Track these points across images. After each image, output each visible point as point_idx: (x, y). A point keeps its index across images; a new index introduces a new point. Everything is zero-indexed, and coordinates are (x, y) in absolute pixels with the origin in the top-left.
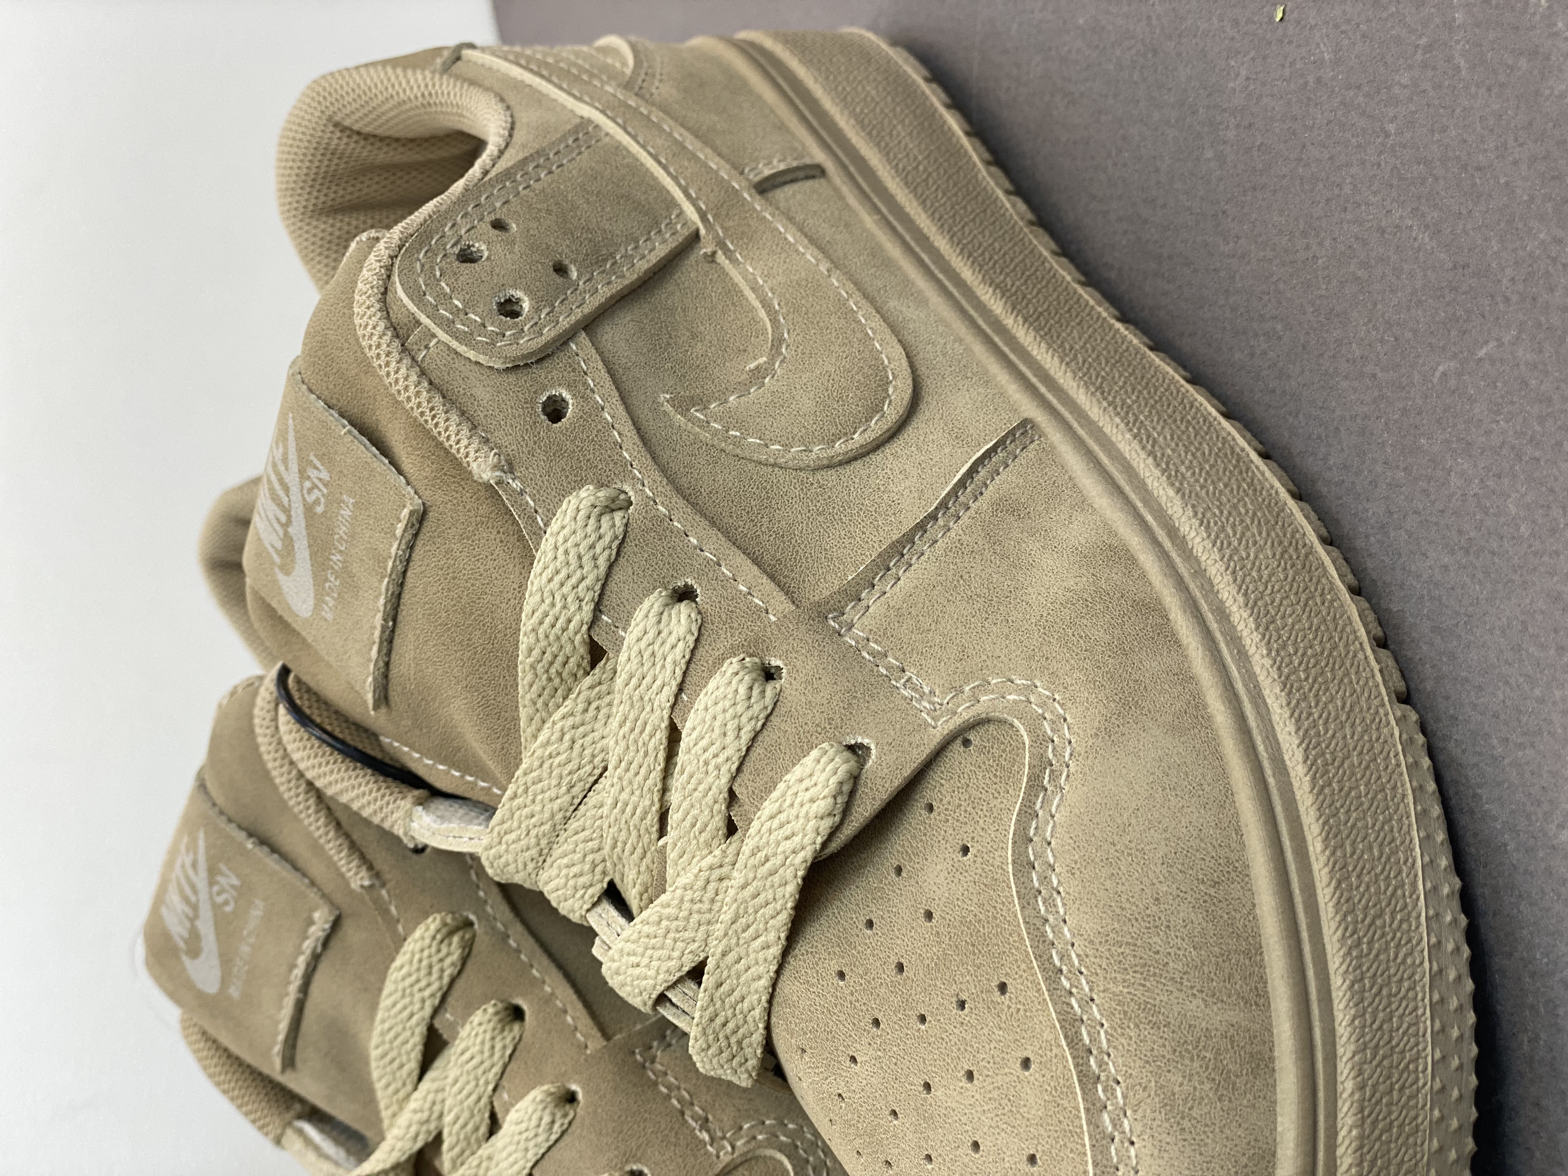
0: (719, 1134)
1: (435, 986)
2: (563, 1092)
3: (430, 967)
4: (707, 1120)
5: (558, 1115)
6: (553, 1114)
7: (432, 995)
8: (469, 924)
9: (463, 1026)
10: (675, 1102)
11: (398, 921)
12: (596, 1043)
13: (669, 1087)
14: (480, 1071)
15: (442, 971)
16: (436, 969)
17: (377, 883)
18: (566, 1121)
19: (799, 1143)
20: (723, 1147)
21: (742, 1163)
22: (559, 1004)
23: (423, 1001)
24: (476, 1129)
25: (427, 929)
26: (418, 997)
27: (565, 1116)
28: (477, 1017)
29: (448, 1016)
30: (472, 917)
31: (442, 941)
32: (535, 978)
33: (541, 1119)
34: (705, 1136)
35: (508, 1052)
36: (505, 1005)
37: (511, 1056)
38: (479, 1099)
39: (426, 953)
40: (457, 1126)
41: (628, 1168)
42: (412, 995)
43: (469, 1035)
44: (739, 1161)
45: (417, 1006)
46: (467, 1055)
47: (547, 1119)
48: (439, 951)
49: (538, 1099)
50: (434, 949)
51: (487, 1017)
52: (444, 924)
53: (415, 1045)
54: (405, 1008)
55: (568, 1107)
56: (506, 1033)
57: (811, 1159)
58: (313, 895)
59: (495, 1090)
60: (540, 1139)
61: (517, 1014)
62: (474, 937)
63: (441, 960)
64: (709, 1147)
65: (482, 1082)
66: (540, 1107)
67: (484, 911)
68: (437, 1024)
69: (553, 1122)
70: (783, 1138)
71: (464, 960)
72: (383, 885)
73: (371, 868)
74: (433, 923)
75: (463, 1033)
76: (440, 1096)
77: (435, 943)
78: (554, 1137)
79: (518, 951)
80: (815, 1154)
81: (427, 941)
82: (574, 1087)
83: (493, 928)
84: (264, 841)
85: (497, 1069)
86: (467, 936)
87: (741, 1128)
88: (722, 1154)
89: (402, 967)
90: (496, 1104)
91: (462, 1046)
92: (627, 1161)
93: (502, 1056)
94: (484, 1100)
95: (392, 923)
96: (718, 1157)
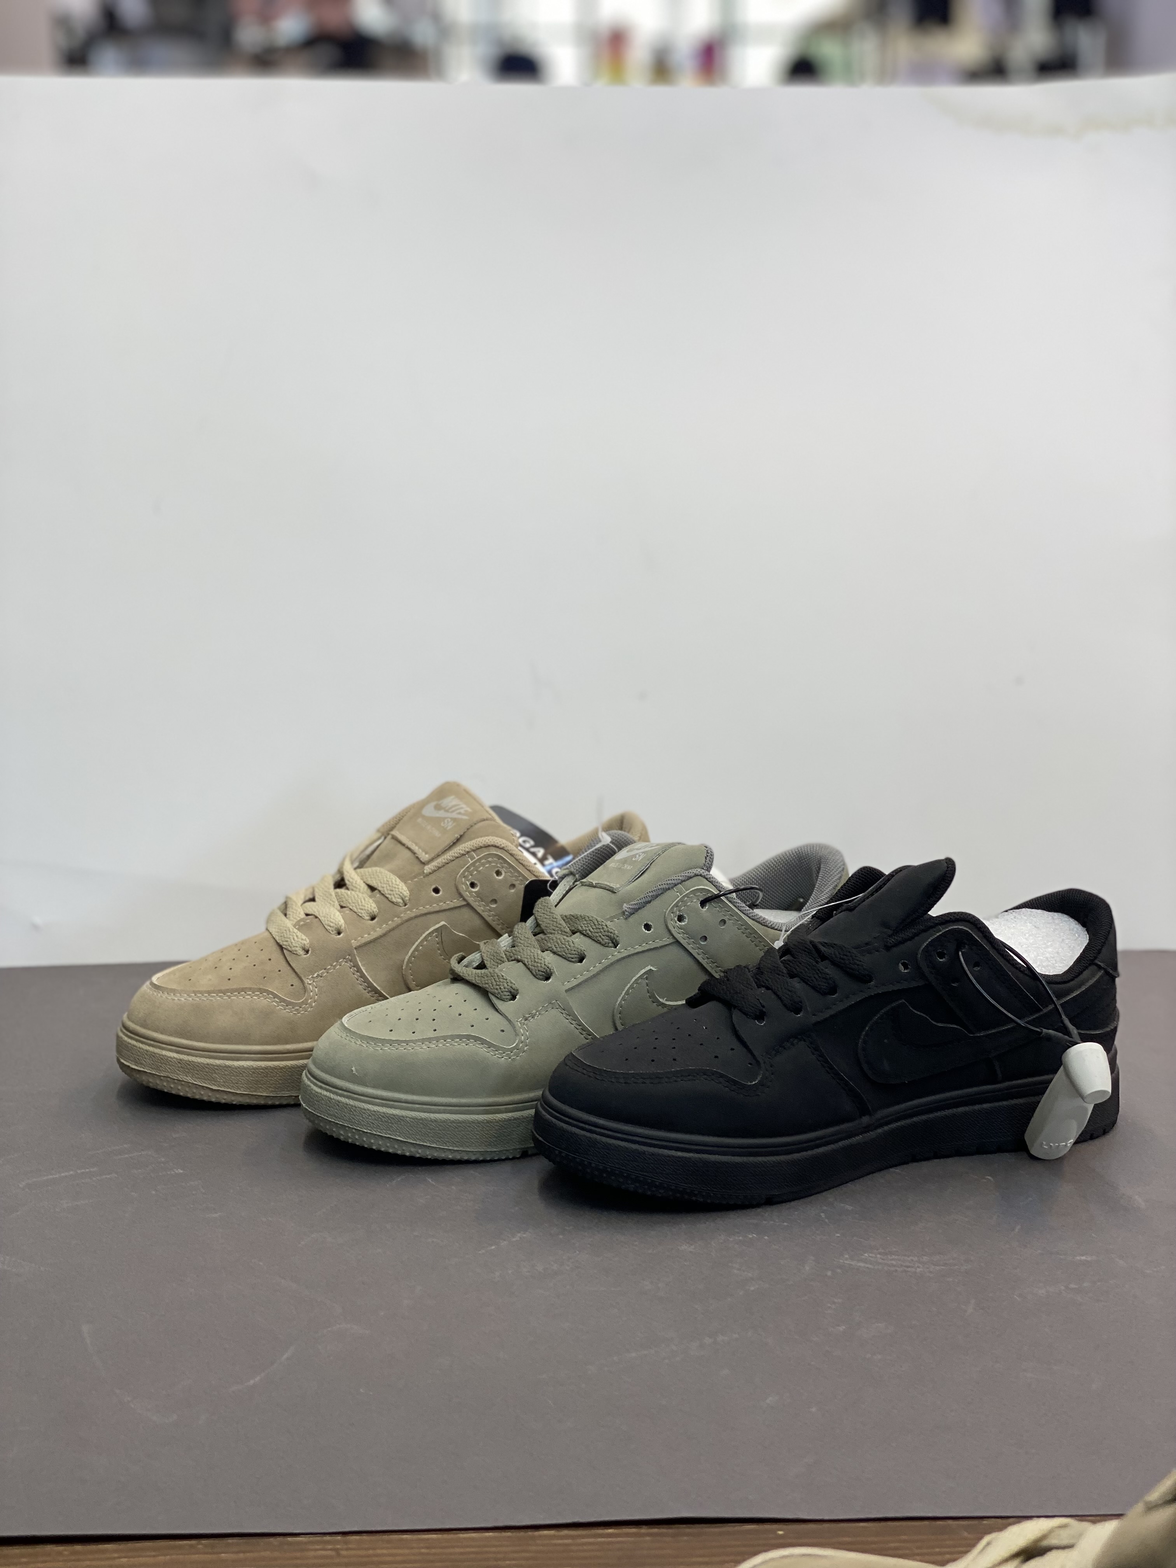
0: (315, 980)
1: (386, 892)
2: (341, 931)
3: (393, 891)
4: (321, 977)
5: (333, 929)
6: (333, 927)
7: (384, 891)
8: (405, 905)
9: (373, 901)
10: (329, 967)
11: (412, 881)
12: (354, 943)
13: (335, 966)
14: (357, 904)
15: (390, 895)
16: (391, 893)
17: (425, 875)
18: (330, 931)
19: (307, 1006)
22: (372, 933)
23: (383, 887)
24: (343, 902)
25: (404, 891)
26: (385, 886)
27: (332, 931)
28: (374, 905)
29: (378, 895)
30: (407, 907)
31: (400, 895)
32: (382, 925)
33: (332, 923)
34: (315, 975)
35: (360, 914)
36: (376, 915)
37: (358, 915)
38: (349, 903)
39: (397, 890)
40: (346, 895)
41: (310, 949)
42: (386, 884)
43: (369, 902)
45: (383, 886)
46: (363, 901)
47: (332, 925)
48: (397, 894)
49: (339, 922)
50: (397, 892)
51: (373, 908)
52: (405, 897)
53: (373, 883)
54: (384, 881)
55: (335, 932)
56: (366, 914)
57: (301, 1009)
58: (433, 855)
59: (350, 909)
60: (326, 922)
61: (373, 918)
62: (401, 906)
63: (394, 895)
64: (311, 976)
65: (354, 905)
66: (337, 923)
67: (408, 910)
68: (376, 891)
69: (330, 927)
70: (310, 1001)
71: (393, 902)
72: (424, 877)
73: (430, 873)
74: (406, 892)
75: (371, 901)
76: (358, 890)
77: (399, 893)
78: (326, 926)
79: (393, 921)
80: (303, 1011)
81: (401, 890)
82: (342, 935)
83: (401, 913)
85: (356, 910)
86: (401, 904)
87: (316, 988)
88: (308, 980)
89: (396, 881)
90: (346, 909)
91: (366, 899)
93: (359, 912)
94: (348, 905)
95: (412, 879)
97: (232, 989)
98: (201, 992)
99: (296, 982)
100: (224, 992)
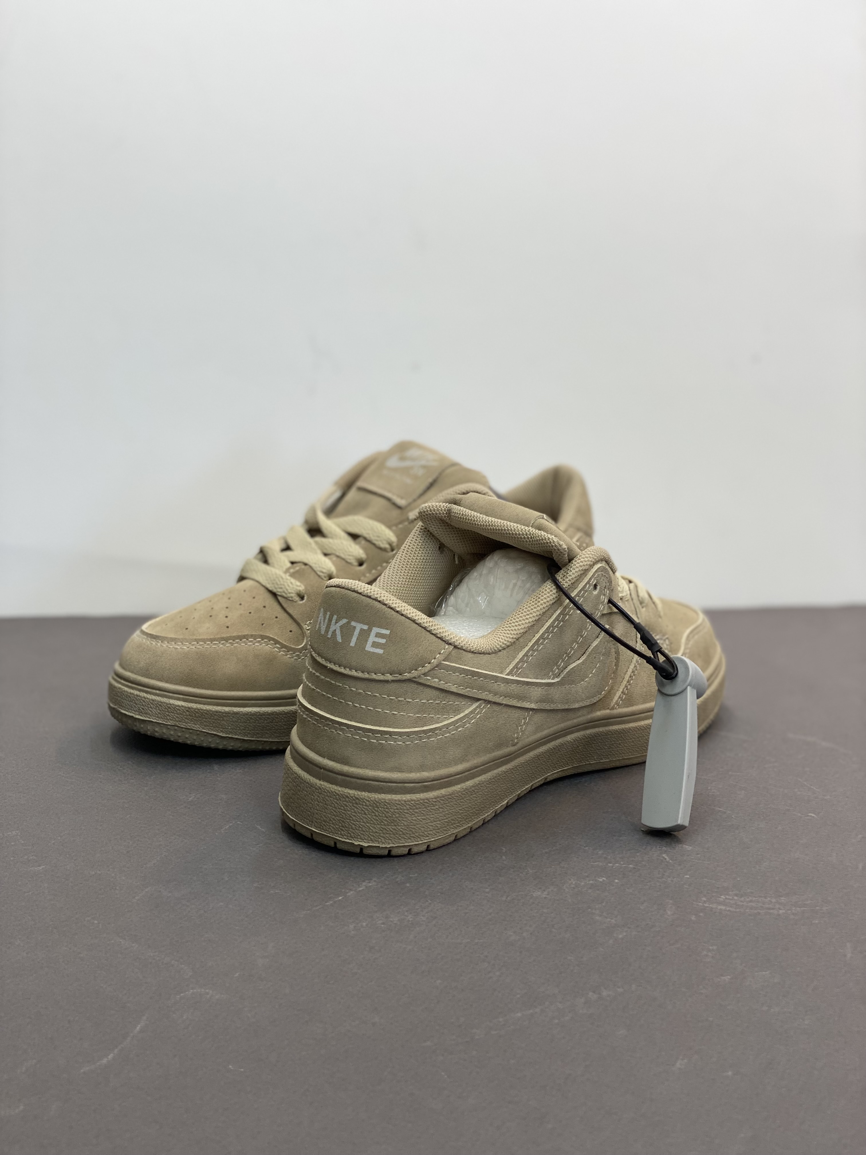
1: (371, 538)
2: (333, 576)
3: (378, 537)
6: (325, 573)
8: (392, 551)
9: (360, 547)
11: (396, 527)
14: (344, 551)
15: (377, 541)
18: (323, 577)
20: (308, 627)
21: (303, 632)
23: (367, 534)
24: (326, 549)
27: (325, 577)
28: (362, 551)
29: (363, 542)
32: (372, 571)
35: (349, 561)
36: (364, 560)
37: (347, 561)
39: (385, 536)
40: (328, 543)
41: (305, 595)
44: (304, 631)
46: (350, 548)
47: (324, 571)
49: (331, 568)
50: (385, 539)
51: (361, 555)
52: (393, 542)
53: (354, 530)
55: (327, 578)
56: (355, 560)
58: (410, 500)
59: (337, 556)
60: (318, 568)
61: (361, 564)
62: (388, 552)
63: (380, 541)
65: (340, 551)
66: (328, 569)
68: (360, 539)
69: (323, 572)
71: (380, 549)
72: (409, 523)
74: (393, 538)
75: (357, 547)
76: (338, 538)
77: (387, 539)
78: (318, 573)
79: (381, 566)
80: (303, 656)
81: (388, 537)
83: (390, 559)
84: (431, 485)
85: (343, 557)
86: (388, 550)
88: (306, 626)
89: (380, 527)
90: (333, 556)
91: (352, 546)
92: (307, 596)
93: (348, 559)
94: (334, 552)
95: (396, 525)
96: (305, 624)
97: (234, 637)
98: (204, 641)
99: (294, 627)
100: (226, 639)
